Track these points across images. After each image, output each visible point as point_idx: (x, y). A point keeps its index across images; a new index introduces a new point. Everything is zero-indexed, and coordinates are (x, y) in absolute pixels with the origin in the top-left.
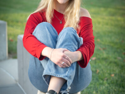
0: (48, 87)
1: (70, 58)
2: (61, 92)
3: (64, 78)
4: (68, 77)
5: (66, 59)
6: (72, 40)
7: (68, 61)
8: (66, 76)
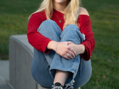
0: (53, 80)
1: (74, 50)
2: (66, 85)
3: (71, 71)
4: (74, 70)
5: (71, 51)
6: (76, 36)
7: (73, 54)
8: (73, 70)
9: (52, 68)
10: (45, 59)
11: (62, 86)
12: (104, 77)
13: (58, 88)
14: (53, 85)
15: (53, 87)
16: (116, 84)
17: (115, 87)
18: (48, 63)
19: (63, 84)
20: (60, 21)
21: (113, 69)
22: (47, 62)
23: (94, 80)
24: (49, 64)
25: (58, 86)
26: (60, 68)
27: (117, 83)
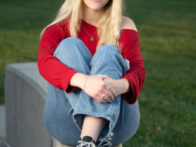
0: (80, 133)
2: (100, 140)
3: (105, 117)
5: (108, 90)
6: (115, 63)
8: (109, 115)
9: (77, 113)
10: (67, 100)
11: (94, 142)
12: (159, 128)
13: (88, 145)
14: (80, 139)
15: (80, 143)
16: (178, 140)
17: (176, 145)
18: (70, 106)
19: (95, 139)
20: (92, 39)
21: (172, 116)
22: (70, 104)
23: (142, 135)
24: (73, 107)
25: (88, 142)
26: (88, 111)
27: (179, 138)
